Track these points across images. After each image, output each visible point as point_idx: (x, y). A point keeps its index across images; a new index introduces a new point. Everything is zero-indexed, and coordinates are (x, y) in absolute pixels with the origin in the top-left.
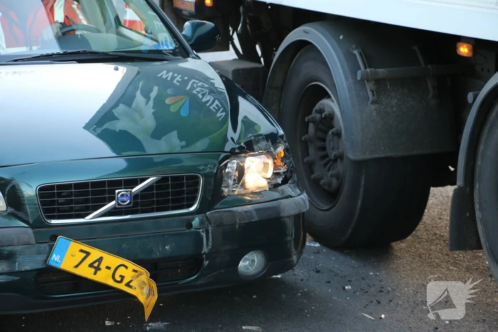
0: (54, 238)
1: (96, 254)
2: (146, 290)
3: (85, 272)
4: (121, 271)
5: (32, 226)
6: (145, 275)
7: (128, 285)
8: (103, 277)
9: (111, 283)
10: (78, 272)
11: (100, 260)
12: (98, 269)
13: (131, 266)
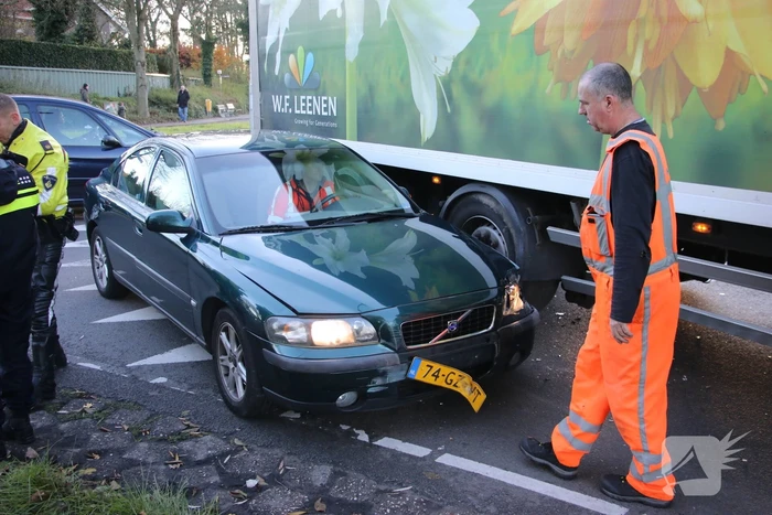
0: (411, 359)
1: (436, 366)
2: (468, 388)
3: (430, 380)
4: (451, 377)
5: (396, 352)
6: (467, 378)
7: (455, 385)
8: (440, 382)
9: (444, 385)
10: (425, 380)
11: (439, 371)
12: (437, 377)
13: (458, 372)
